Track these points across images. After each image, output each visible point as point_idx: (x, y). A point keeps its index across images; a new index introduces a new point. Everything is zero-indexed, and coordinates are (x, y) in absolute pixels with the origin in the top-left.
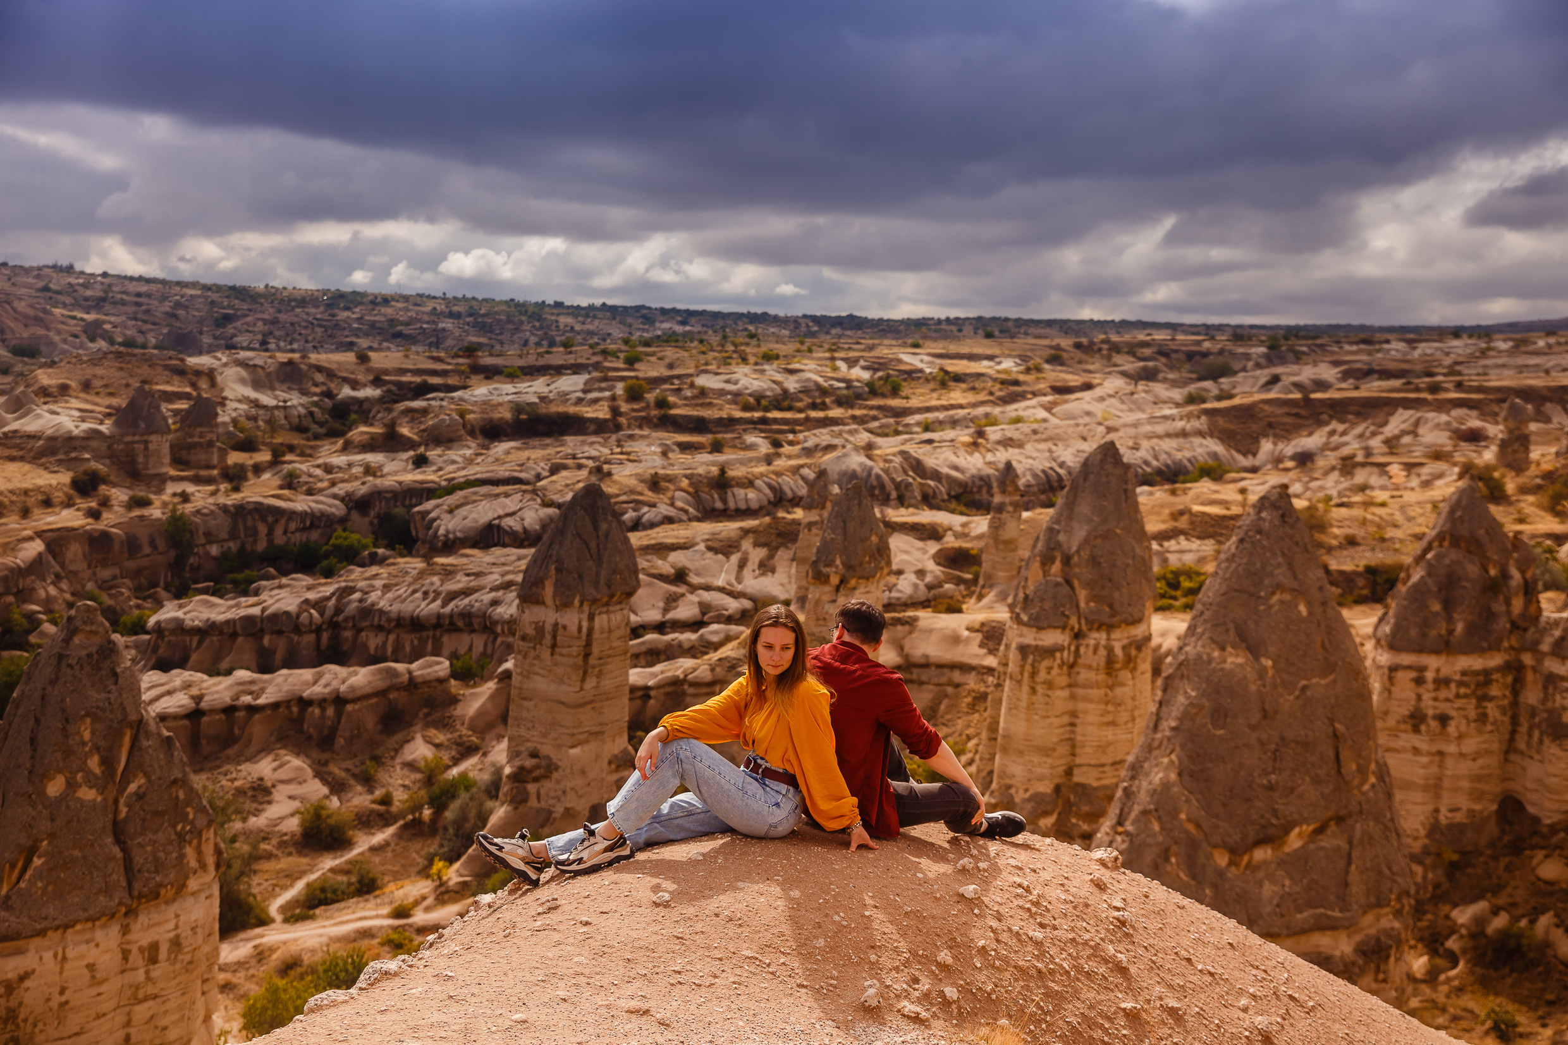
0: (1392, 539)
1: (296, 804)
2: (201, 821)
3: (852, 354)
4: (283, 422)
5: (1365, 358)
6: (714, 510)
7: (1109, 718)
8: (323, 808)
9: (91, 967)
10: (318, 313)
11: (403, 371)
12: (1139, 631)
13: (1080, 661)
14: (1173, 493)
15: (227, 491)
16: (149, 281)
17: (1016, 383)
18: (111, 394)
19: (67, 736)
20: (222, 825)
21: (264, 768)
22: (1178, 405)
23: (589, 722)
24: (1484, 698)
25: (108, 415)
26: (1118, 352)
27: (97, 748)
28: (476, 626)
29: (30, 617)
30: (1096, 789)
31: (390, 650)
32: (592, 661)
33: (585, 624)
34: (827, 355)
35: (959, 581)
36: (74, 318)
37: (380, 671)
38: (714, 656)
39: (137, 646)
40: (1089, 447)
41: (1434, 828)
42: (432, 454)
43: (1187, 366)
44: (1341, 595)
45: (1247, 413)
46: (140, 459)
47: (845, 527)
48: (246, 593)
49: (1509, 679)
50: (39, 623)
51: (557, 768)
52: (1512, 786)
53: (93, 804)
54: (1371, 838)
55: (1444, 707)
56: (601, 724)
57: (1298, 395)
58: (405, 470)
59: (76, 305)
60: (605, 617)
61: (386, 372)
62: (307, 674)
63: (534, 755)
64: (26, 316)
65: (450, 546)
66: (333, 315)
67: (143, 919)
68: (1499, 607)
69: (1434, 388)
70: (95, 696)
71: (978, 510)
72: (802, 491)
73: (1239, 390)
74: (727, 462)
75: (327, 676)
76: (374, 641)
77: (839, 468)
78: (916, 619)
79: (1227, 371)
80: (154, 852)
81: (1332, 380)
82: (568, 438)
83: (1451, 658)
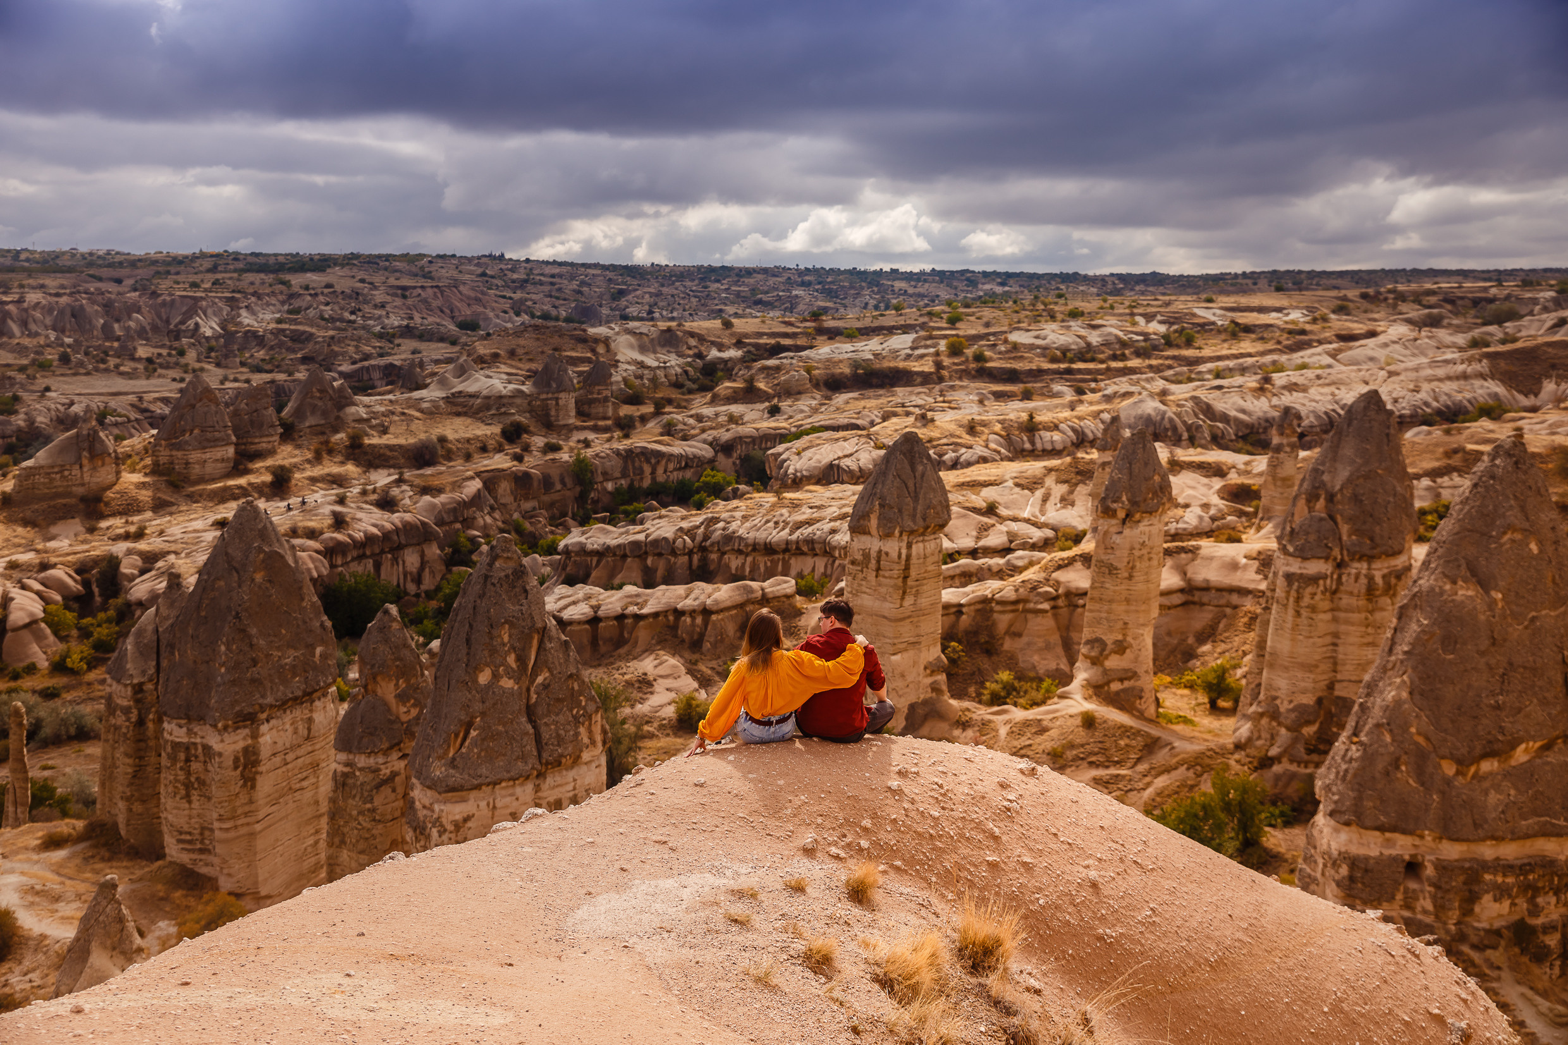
1: (673, 695)
2: (591, 707)
3: (1150, 310)
4: (664, 379)
6: (1023, 450)
7: (1370, 639)
8: (693, 699)
10: (692, 284)
11: (760, 335)
12: (1399, 562)
13: (1342, 588)
14: (1448, 432)
15: (619, 438)
16: (561, 264)
17: (1303, 332)
18: (531, 360)
19: (492, 638)
21: (647, 665)
22: (1461, 349)
23: (906, 631)
25: (529, 377)
26: (1404, 301)
27: (513, 648)
28: (818, 551)
29: (472, 540)
30: (1344, 701)
31: (748, 570)
32: (910, 582)
33: (904, 552)
34: (1127, 311)
35: (1241, 514)
36: (504, 297)
37: (738, 588)
38: (1019, 578)
39: (551, 564)
42: (784, 405)
43: (1473, 312)
45: (1530, 355)
46: (553, 413)
47: (1130, 468)
48: (633, 522)
50: (479, 545)
53: (511, 692)
56: (918, 636)
58: (762, 419)
59: (506, 286)
60: (921, 545)
61: (746, 336)
62: (680, 589)
64: (469, 298)
65: (797, 483)
66: (706, 287)
67: (550, 780)
70: (512, 608)
71: (1260, 450)
72: (1099, 435)
73: (1523, 333)
74: (1035, 409)
75: (696, 592)
76: (735, 563)
77: (1133, 413)
78: (1198, 548)
79: (1513, 316)
80: (557, 730)
82: (898, 389)
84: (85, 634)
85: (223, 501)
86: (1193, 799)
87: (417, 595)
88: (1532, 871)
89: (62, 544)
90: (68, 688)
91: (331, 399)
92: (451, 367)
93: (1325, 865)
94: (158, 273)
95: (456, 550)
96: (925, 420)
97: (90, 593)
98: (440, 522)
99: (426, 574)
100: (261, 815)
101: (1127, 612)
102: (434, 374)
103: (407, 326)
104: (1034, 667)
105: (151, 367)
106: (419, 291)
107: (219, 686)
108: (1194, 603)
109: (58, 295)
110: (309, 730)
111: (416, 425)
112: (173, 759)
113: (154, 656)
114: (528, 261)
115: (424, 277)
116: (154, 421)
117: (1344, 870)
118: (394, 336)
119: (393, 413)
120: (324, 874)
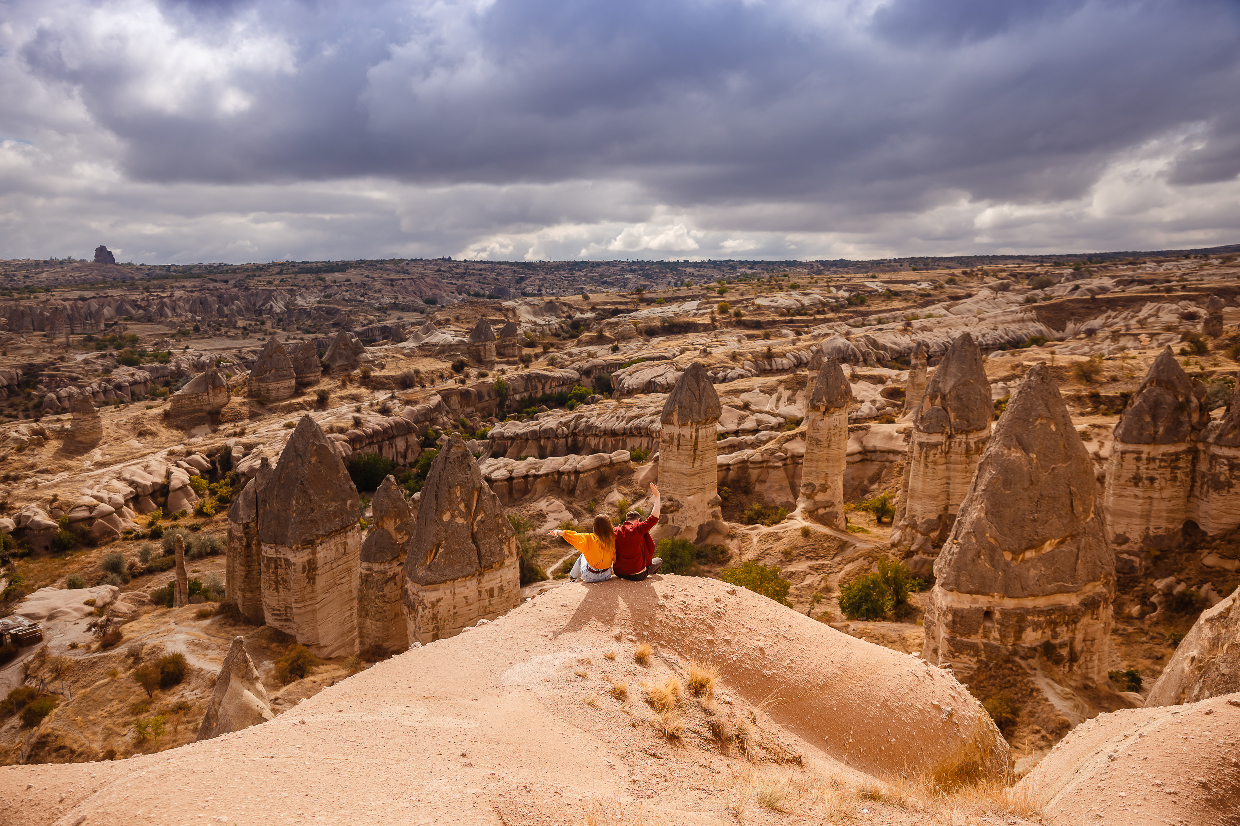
0: (1138, 377)
1: (558, 523)
2: (510, 533)
3: (839, 283)
4: (548, 332)
5: (1131, 273)
6: (765, 370)
7: (965, 480)
9: (466, 597)
10: (565, 273)
11: (606, 303)
12: (984, 434)
13: (952, 450)
14: (1013, 355)
15: (523, 368)
16: (485, 263)
17: (929, 295)
18: (469, 322)
19: (450, 494)
20: (522, 534)
21: (542, 505)
22: (1021, 304)
23: (697, 482)
24: (1176, 468)
25: (468, 333)
26: (987, 276)
27: (463, 499)
28: (643, 434)
29: (437, 431)
31: (601, 446)
32: (698, 453)
33: (694, 434)
34: (826, 284)
35: (895, 405)
36: (452, 284)
37: (596, 457)
38: (764, 448)
39: (484, 445)
40: (957, 334)
41: (1146, 538)
42: (621, 345)
43: (1027, 282)
44: (1107, 410)
45: (1059, 308)
46: (483, 354)
47: (827, 381)
48: (532, 419)
49: (1190, 457)
50: (441, 434)
51: (682, 506)
52: (1191, 515)
53: (463, 525)
54: (1091, 546)
55: (1153, 473)
56: (704, 484)
57: (1089, 297)
58: (608, 354)
59: (453, 277)
60: (704, 430)
61: (598, 304)
62: (561, 459)
63: (671, 500)
64: (431, 285)
65: (630, 393)
66: (573, 274)
67: (486, 577)
68: (1184, 418)
69: (1170, 290)
70: (461, 476)
71: (906, 367)
72: (810, 359)
73: (1056, 294)
74: (772, 345)
75: (571, 461)
76: (594, 442)
77: (831, 346)
78: (869, 427)
79: (1049, 284)
80: (490, 547)
81: (1110, 287)
82: (690, 334)
83: (1157, 447)
84: (213, 492)
85: (290, 412)
86: (867, 577)
87: (405, 466)
88: (1054, 613)
89: (199, 440)
90: (205, 524)
91: (351, 349)
92: (421, 327)
93: (939, 615)
94: (249, 276)
95: (427, 438)
96: (706, 353)
97: (215, 468)
98: (417, 422)
99: (410, 452)
100: (319, 599)
101: (827, 467)
102: (411, 332)
103: (395, 303)
104: (774, 501)
105: (246, 332)
106: (402, 282)
107: (293, 524)
108: (867, 460)
109: (192, 292)
110: (345, 549)
111: (401, 364)
112: (268, 567)
113: (255, 507)
114: (465, 261)
115: (404, 273)
116: (249, 365)
117: (950, 617)
118: (387, 309)
119: (388, 357)
120: (356, 633)
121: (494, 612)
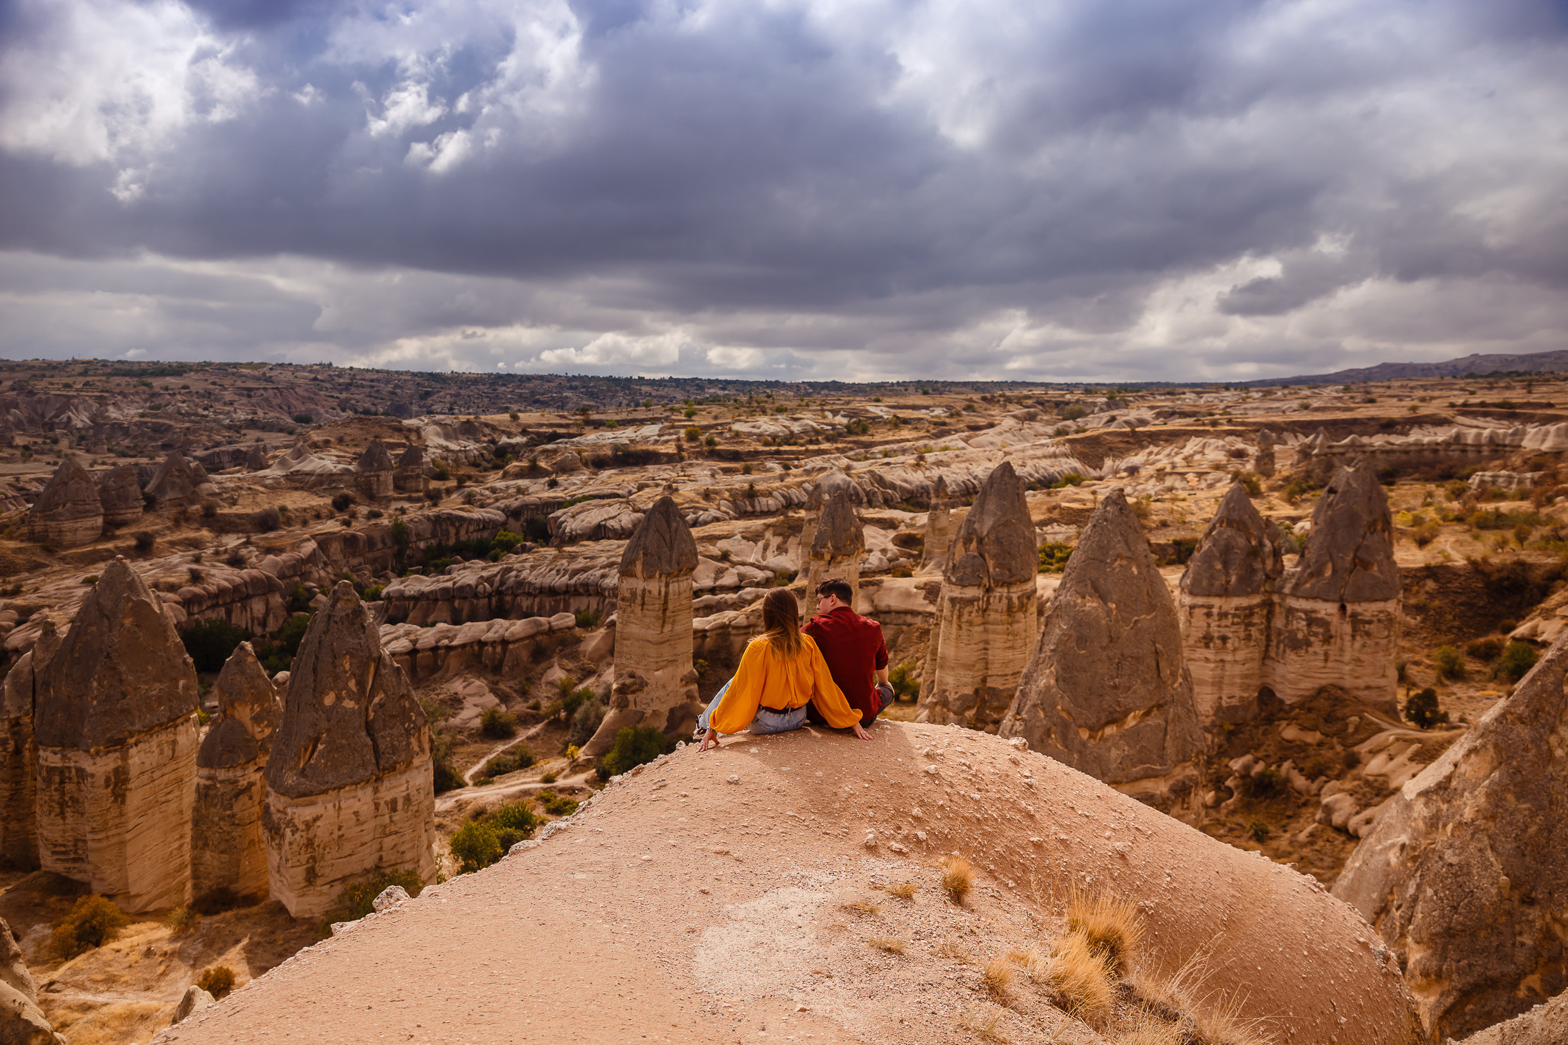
0: (1190, 522)
1: (479, 710)
2: (420, 721)
3: (835, 407)
4: (464, 460)
5: (1169, 404)
6: (746, 512)
7: (1009, 644)
8: (496, 712)
9: (356, 813)
10: (484, 388)
11: (541, 425)
12: (1028, 586)
13: (990, 607)
14: (1049, 494)
15: (429, 506)
16: (378, 371)
17: (944, 424)
18: (356, 445)
19: (335, 667)
20: (432, 723)
21: (458, 686)
22: (1050, 437)
23: (666, 652)
24: (1249, 625)
25: (354, 459)
26: (1010, 403)
27: (354, 675)
28: (592, 592)
29: (310, 590)
30: (1002, 691)
31: (536, 608)
32: (668, 614)
33: (663, 590)
34: (819, 408)
35: (909, 556)
36: (332, 397)
37: (530, 622)
38: (749, 609)
39: (375, 608)
40: (994, 465)
41: (1219, 709)
42: (561, 479)
43: (1056, 411)
44: (1159, 560)
45: (1095, 441)
46: (375, 487)
47: (833, 522)
48: (443, 573)
49: (1265, 612)
50: (315, 594)
51: (647, 684)
52: (1268, 680)
53: (353, 711)
54: (1179, 718)
55: (1225, 631)
56: (675, 655)
57: (1128, 429)
58: (543, 490)
59: (334, 388)
60: (676, 584)
61: (530, 426)
62: (483, 625)
63: (632, 676)
64: (303, 397)
65: (574, 539)
66: (495, 390)
67: (386, 784)
68: (1258, 565)
69: (1214, 424)
70: (352, 642)
71: (921, 509)
72: (805, 499)
73: (1090, 426)
74: (754, 480)
75: (496, 627)
76: (525, 603)
77: (828, 483)
78: (881, 582)
79: (1081, 414)
80: (391, 741)
81: (1149, 419)
82: (649, 467)
83: (1229, 599)
85: (93, 562)
87: (263, 636)
91: (188, 477)
92: (289, 451)
94: (34, 376)
95: (296, 599)
96: (671, 490)
98: (282, 576)
99: (271, 619)
100: (131, 825)
102: (275, 457)
103: (252, 420)
105: (27, 453)
106: (262, 392)
107: (91, 716)
110: (174, 750)
111: (261, 498)
112: (48, 781)
113: (31, 694)
114: (351, 368)
115: (266, 380)
116: (30, 497)
118: (240, 427)
119: (241, 488)
120: (188, 872)
121: (396, 833)
